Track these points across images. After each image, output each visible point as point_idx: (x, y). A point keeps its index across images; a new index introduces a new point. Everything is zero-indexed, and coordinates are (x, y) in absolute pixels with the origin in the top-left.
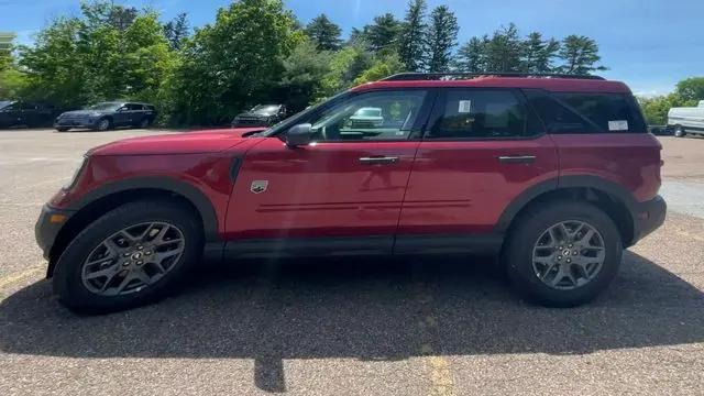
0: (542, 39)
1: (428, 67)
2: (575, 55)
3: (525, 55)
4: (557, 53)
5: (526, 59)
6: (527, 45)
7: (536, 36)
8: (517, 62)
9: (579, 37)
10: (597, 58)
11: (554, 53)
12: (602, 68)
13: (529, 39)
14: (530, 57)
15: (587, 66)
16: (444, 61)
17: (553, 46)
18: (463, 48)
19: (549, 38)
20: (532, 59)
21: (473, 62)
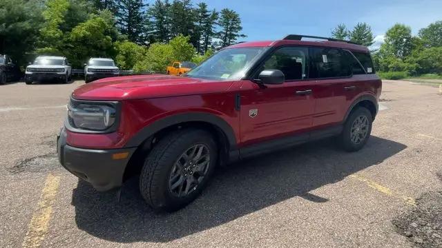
0: (207, 9)
1: (126, 23)
2: (228, 24)
3: (196, 21)
4: (217, 21)
5: (198, 24)
6: (199, 12)
7: (203, 6)
8: (192, 26)
9: (230, 11)
10: (240, 28)
11: (215, 21)
12: (242, 36)
13: (199, 8)
14: (201, 23)
15: (234, 33)
16: (139, 19)
17: (215, 15)
18: (151, 9)
19: (213, 9)
20: (202, 25)
21: (160, 22)
